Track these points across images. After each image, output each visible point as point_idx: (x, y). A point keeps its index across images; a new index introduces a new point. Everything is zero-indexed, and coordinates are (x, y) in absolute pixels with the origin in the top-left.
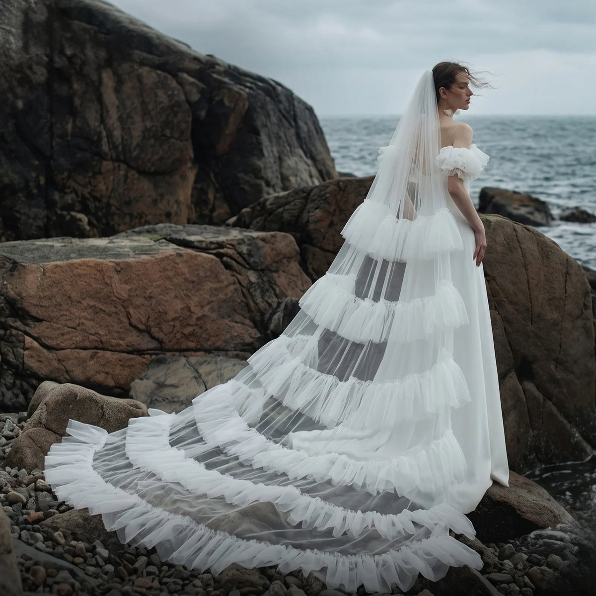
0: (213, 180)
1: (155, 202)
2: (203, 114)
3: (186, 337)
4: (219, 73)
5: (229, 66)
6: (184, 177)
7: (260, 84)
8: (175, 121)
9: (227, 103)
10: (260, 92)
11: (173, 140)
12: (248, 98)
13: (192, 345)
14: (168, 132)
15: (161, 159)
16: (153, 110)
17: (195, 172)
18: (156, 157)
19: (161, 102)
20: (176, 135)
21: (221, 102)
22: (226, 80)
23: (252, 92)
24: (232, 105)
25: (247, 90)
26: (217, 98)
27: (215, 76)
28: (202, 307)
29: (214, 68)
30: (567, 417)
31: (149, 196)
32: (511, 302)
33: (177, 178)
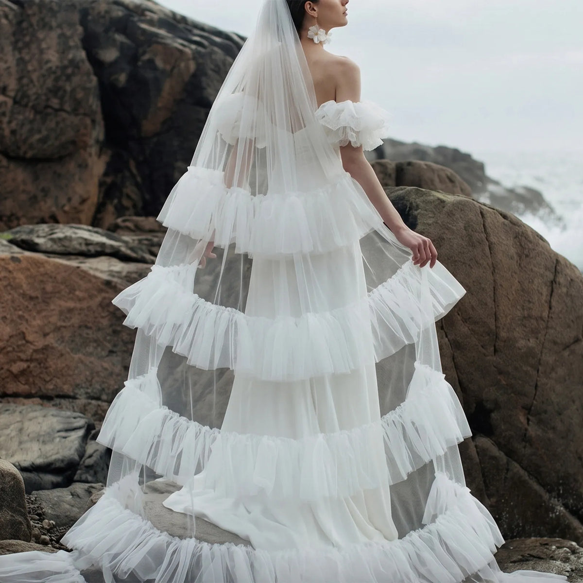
0: (134, 171)
1: (34, 199)
2: (122, 78)
3: (16, 377)
4: (151, 22)
5: (174, 15)
6: (83, 166)
7: (217, 39)
8: (68, 88)
9: (159, 63)
10: (216, 49)
11: (64, 115)
12: (194, 58)
13: (22, 388)
14: (55, 102)
15: (43, 140)
16: (35, 70)
17: (105, 158)
18: (37, 137)
19: (48, 61)
20: (67, 107)
21: (151, 62)
22: (162, 32)
23: (200, 49)
24: (168, 68)
25: (193, 47)
26: (146, 57)
27: (144, 26)
28: (45, 335)
29: (145, 16)
30: (543, 485)
31: (24, 191)
32: (465, 321)
33: (72, 166)
